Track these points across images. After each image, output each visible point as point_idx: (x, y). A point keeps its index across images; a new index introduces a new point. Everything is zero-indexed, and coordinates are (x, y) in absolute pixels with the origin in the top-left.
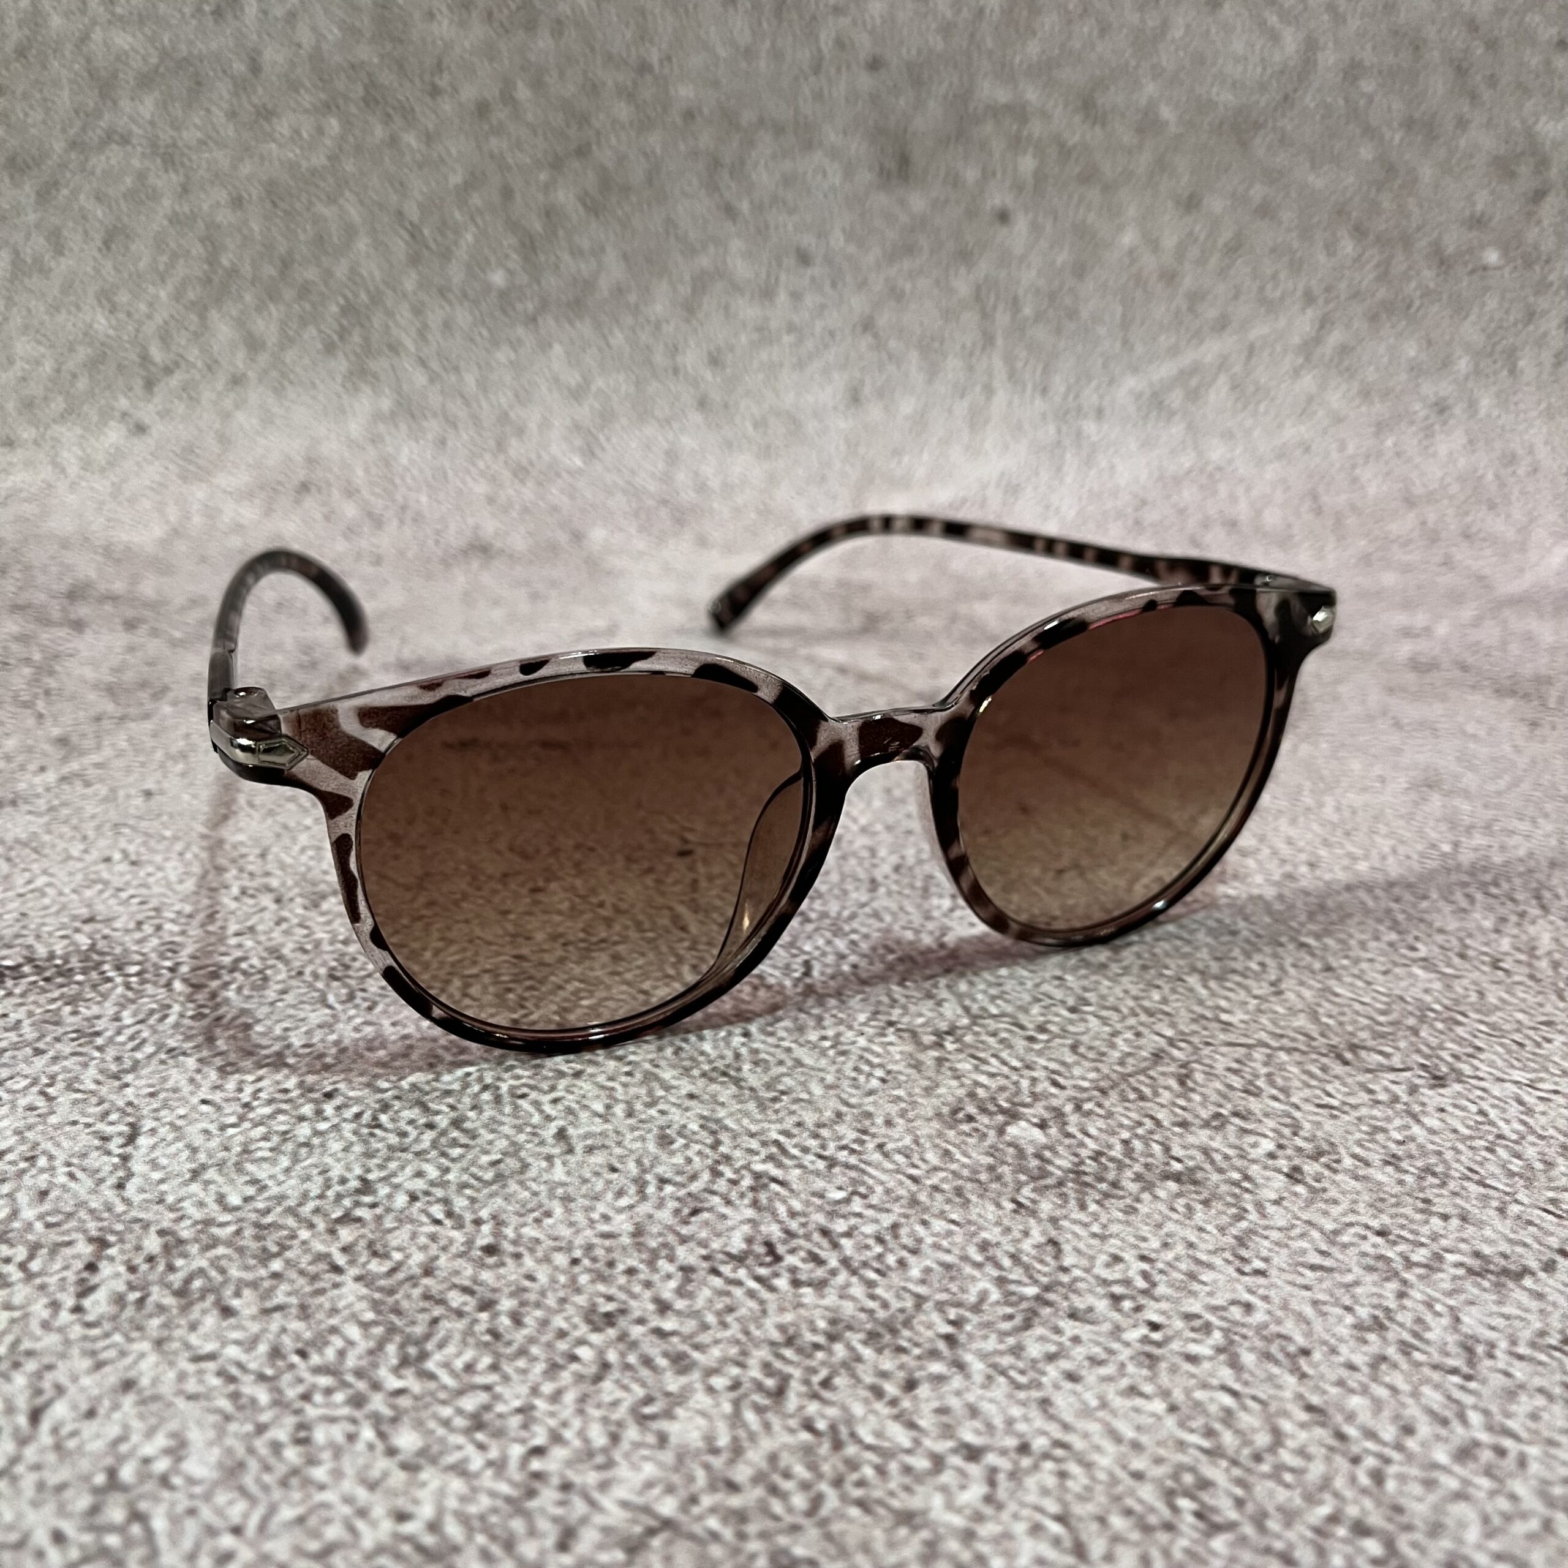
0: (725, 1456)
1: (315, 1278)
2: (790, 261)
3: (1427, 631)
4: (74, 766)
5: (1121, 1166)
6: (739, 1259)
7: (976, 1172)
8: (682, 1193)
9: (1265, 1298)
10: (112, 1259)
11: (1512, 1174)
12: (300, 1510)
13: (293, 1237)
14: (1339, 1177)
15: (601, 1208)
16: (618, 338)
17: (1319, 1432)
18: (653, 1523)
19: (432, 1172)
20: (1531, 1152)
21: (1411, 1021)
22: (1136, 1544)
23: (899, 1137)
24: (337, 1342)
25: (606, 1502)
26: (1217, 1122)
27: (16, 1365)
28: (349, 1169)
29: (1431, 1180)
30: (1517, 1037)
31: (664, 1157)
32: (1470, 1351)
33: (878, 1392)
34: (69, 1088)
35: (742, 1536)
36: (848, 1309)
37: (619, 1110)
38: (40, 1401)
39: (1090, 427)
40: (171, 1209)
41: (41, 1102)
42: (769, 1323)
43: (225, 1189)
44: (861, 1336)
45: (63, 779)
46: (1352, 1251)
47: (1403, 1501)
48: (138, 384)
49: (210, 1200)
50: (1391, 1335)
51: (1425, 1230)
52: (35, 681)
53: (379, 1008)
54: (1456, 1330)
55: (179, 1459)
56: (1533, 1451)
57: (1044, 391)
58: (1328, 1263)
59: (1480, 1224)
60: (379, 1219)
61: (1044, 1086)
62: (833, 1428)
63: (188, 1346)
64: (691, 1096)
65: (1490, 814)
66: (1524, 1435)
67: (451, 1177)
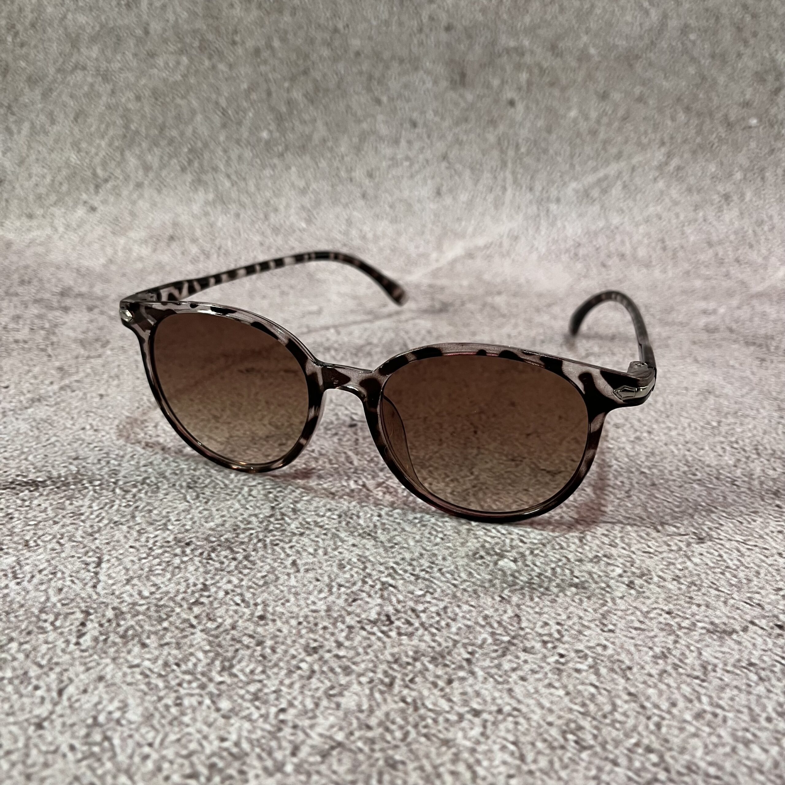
0: (366, 714)
1: (183, 630)
2: (407, 125)
3: (714, 312)
4: (67, 382)
5: (550, 580)
6: (374, 623)
7: (483, 582)
8: (349, 591)
9: (613, 643)
10: (92, 621)
11: (732, 585)
12: (178, 736)
13: (173, 611)
14: (651, 586)
15: (312, 598)
16: (323, 164)
17: (633, 705)
18: (334, 744)
19: (235, 581)
20: (741, 575)
21: (691, 511)
22: (548, 755)
23: (449, 566)
24: (194, 660)
25: (313, 734)
26: (596, 560)
27: (51, 669)
28: (198, 579)
29: (694, 588)
30: (740, 519)
31: (341, 574)
32: (705, 668)
33: (435, 685)
34: (70, 540)
35: (373, 750)
36: (423, 646)
37: (321, 552)
38: (62, 685)
39: (553, 207)
40: (118, 597)
41: (57, 547)
42: (387, 652)
43: (142, 588)
44: (429, 659)
45: (62, 388)
46: (654, 622)
47: (669, 737)
48: (92, 188)
49: (135, 594)
50: (669, 661)
51: (689, 611)
52: (46, 338)
53: (211, 502)
54: (699, 658)
55: (125, 712)
56: (730, 715)
57: (531, 189)
58: (643, 627)
59: (715, 609)
60: (211, 603)
61: (517, 542)
62: (414, 701)
63: (127, 661)
64: (354, 545)
65: (737, 406)
66: (727, 708)
67: (243, 583)
